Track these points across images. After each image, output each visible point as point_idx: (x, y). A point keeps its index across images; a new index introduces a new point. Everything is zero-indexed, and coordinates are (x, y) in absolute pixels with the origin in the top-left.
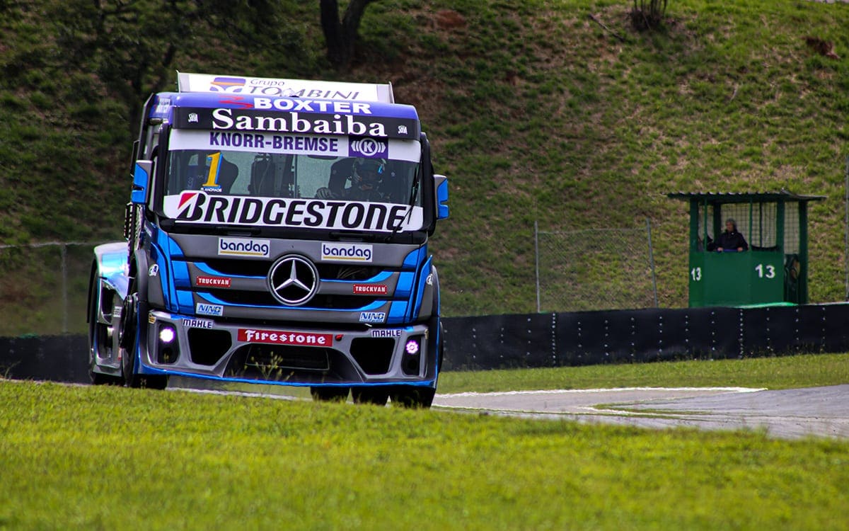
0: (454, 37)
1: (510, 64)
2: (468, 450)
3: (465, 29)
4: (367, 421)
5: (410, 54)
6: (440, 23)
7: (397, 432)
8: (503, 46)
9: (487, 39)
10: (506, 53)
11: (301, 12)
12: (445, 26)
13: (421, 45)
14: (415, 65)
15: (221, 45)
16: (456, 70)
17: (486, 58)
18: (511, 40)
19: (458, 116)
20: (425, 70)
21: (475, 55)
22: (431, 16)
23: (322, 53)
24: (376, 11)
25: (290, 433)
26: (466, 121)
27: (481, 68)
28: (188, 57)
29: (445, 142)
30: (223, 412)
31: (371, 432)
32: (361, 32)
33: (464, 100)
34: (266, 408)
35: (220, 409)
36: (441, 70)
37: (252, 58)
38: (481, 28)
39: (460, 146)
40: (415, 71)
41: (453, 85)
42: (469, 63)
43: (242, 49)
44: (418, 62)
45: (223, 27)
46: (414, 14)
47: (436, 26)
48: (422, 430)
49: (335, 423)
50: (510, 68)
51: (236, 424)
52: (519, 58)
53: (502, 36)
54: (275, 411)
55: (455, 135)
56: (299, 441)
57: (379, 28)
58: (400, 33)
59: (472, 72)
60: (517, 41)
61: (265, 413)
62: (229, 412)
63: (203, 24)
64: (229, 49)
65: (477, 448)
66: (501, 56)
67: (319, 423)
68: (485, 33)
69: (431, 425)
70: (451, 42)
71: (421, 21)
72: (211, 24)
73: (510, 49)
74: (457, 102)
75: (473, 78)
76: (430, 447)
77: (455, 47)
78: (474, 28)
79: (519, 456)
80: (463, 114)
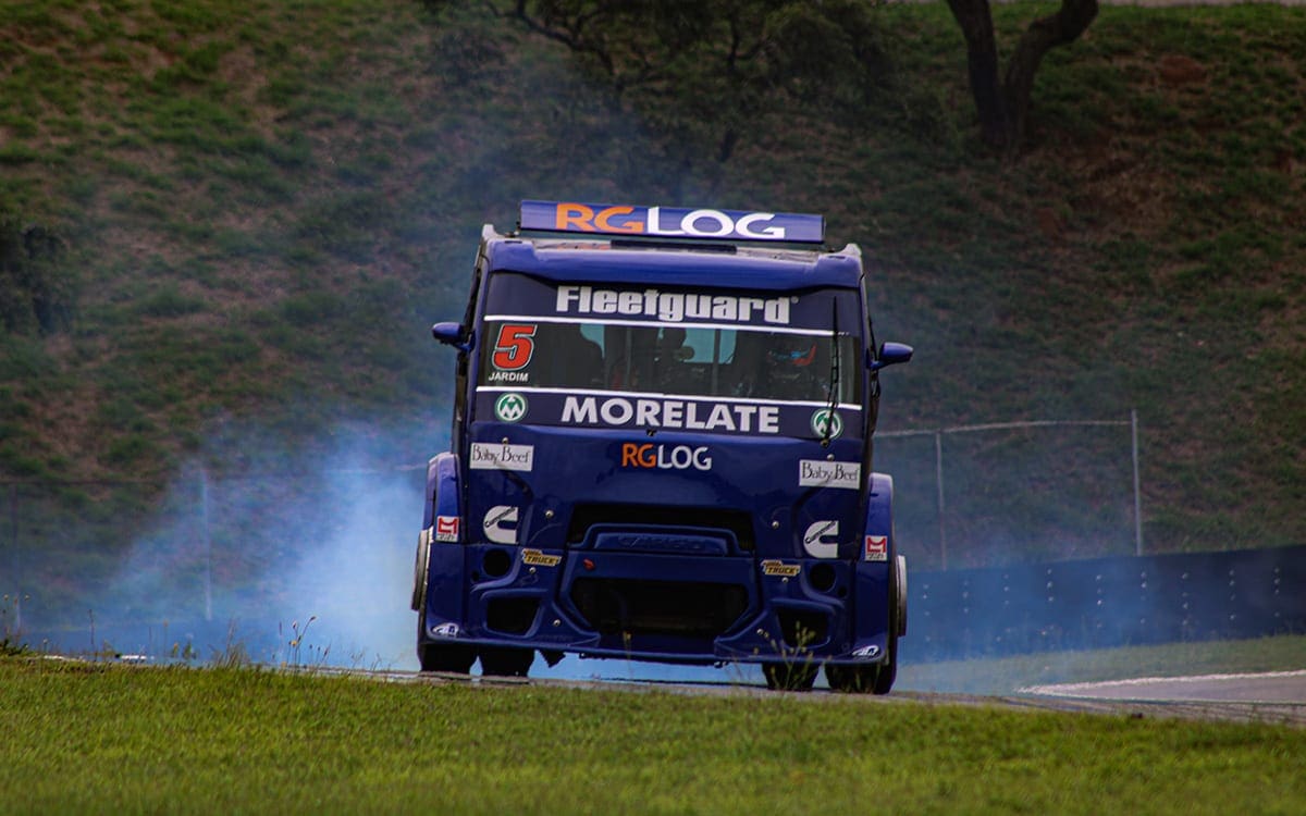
0: (1187, 97)
1: (1281, 137)
2: (1091, 776)
3: (1206, 85)
4: (941, 732)
5: (1118, 129)
6: (1164, 76)
7: (984, 749)
8: (1268, 110)
9: (1242, 98)
10: (1274, 122)
11: (939, 68)
12: (1171, 81)
13: (1135, 113)
14: (1125, 146)
15: (810, 125)
16: (1193, 151)
17: (1241, 130)
18: (1281, 99)
19: (1198, 227)
20: (1141, 153)
21: (1221, 125)
22: (1149, 66)
23: (974, 131)
24: (1058, 61)
25: (809, 757)
26: (1210, 233)
27: (1231, 146)
28: (757, 149)
29: (1177, 269)
30: (716, 723)
31: (942, 752)
32: (1034, 95)
33: (1206, 199)
34: (785, 717)
35: (711, 719)
36: (1168, 151)
37: (859, 144)
38: (1232, 81)
39: (1204, 274)
40: (1125, 155)
41: (1188, 176)
42: (1212, 139)
43: (844, 131)
44: (1129, 139)
45: (810, 96)
46: (1122, 63)
47: (1158, 81)
48: (1029, 746)
49: (890, 737)
50: (1282, 144)
51: (731, 743)
52: (1294, 128)
53: (1265, 93)
54: (798, 721)
55: (1192, 256)
56: (822, 770)
57: (1064, 89)
58: (1100, 95)
59: (1218, 153)
60: (1291, 101)
61: (781, 723)
62: (726, 723)
63: (780, 93)
64: (822, 132)
65: (1106, 774)
66: (1266, 126)
67: (864, 738)
68: (1238, 89)
69: (1043, 737)
70: (1185, 106)
71: (1134, 75)
72: (792, 93)
73: (1279, 114)
74: (1195, 204)
75: (1221, 163)
76: (1030, 773)
77: (1190, 114)
78: (1221, 82)
79: (1171, 786)
80: (1207, 221)
